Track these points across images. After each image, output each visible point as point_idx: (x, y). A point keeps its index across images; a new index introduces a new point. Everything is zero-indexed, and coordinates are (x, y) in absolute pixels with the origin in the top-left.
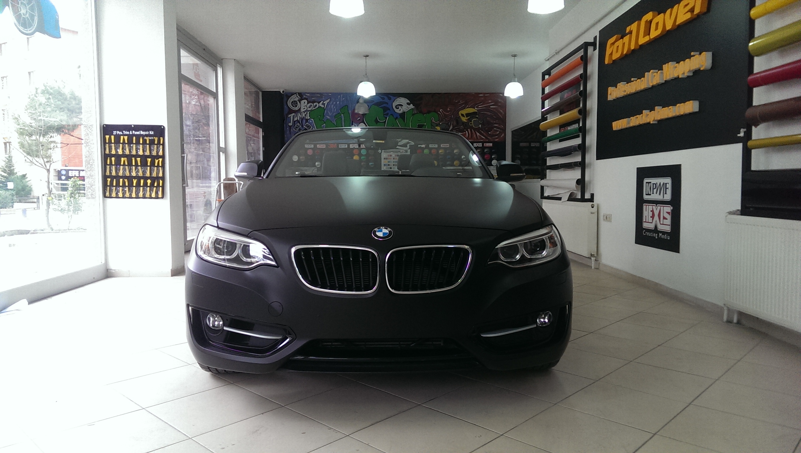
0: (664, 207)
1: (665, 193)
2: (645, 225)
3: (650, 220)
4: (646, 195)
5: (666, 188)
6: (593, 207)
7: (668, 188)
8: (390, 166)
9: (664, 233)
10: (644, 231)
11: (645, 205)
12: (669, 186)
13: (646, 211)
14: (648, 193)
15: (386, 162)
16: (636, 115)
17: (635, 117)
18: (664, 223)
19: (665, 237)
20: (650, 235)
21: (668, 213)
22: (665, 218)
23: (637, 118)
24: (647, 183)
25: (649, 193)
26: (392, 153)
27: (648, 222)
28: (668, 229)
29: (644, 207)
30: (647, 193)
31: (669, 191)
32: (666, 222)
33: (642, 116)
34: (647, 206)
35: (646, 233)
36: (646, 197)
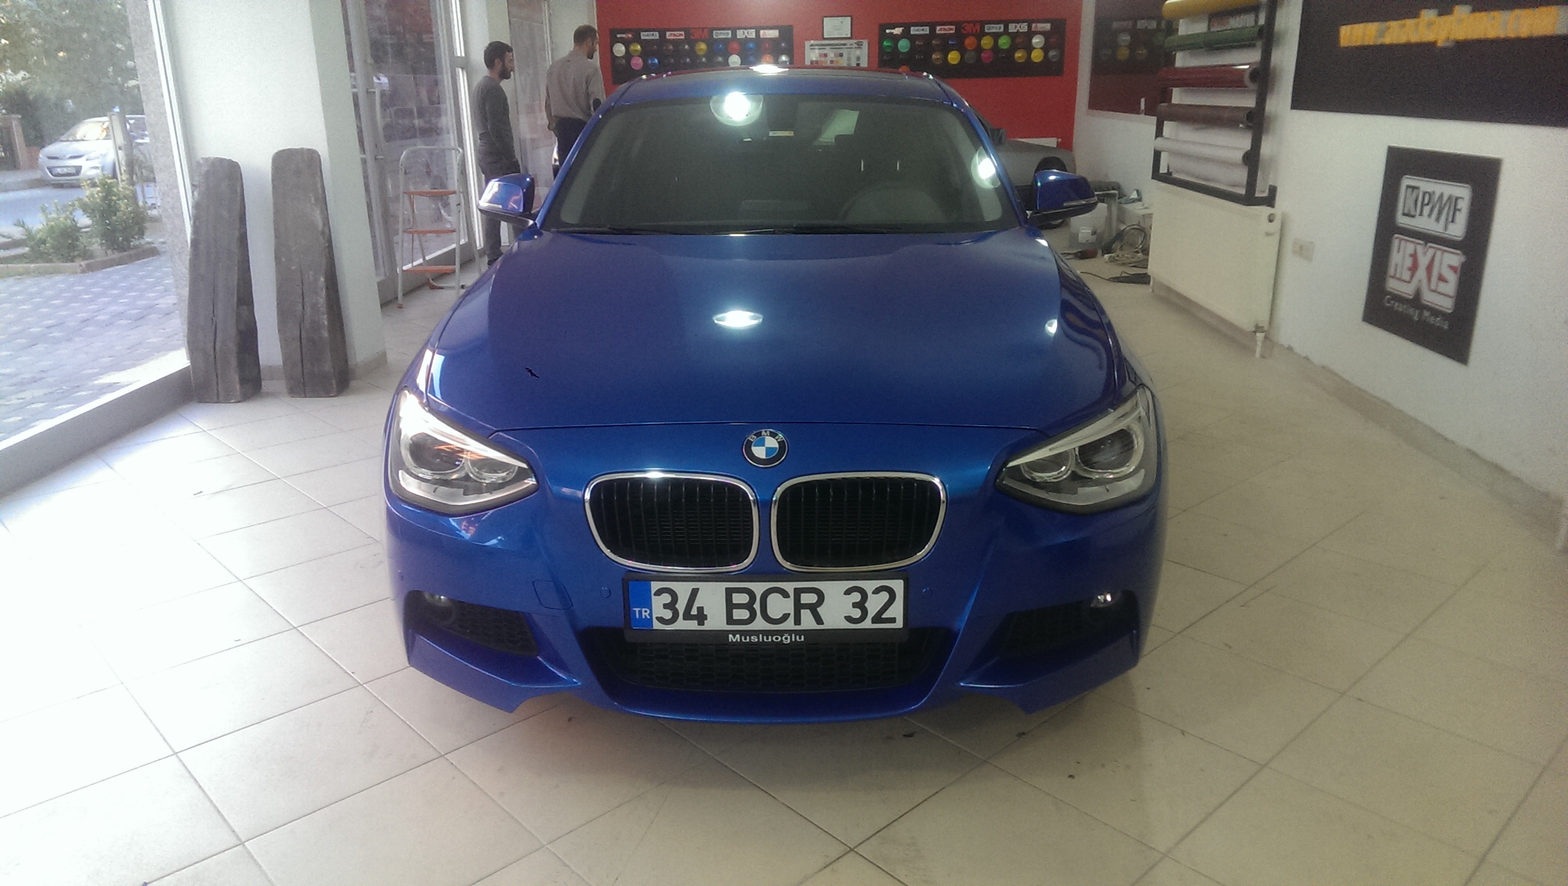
0: (1446, 254)
1: (1450, 219)
2: (1392, 285)
3: (1406, 276)
4: (1404, 214)
5: (1456, 210)
6: (1271, 221)
7: (1460, 210)
9: (1435, 312)
10: (1388, 297)
11: (1396, 238)
12: (1464, 205)
13: (1399, 252)
14: (1409, 211)
16: (1402, 19)
17: (1399, 22)
18: (1439, 290)
19: (1438, 321)
20: (1401, 310)
21: (1451, 267)
22: (1441, 279)
23: (1405, 25)
24: (1408, 187)
25: (1412, 213)
26: (827, 50)
27: (1399, 279)
28: (1446, 304)
29: (1396, 243)
30: (1406, 211)
31: (1462, 218)
32: (1443, 287)
33: (1418, 23)
34: (1403, 243)
35: (1393, 302)
36: (1402, 220)
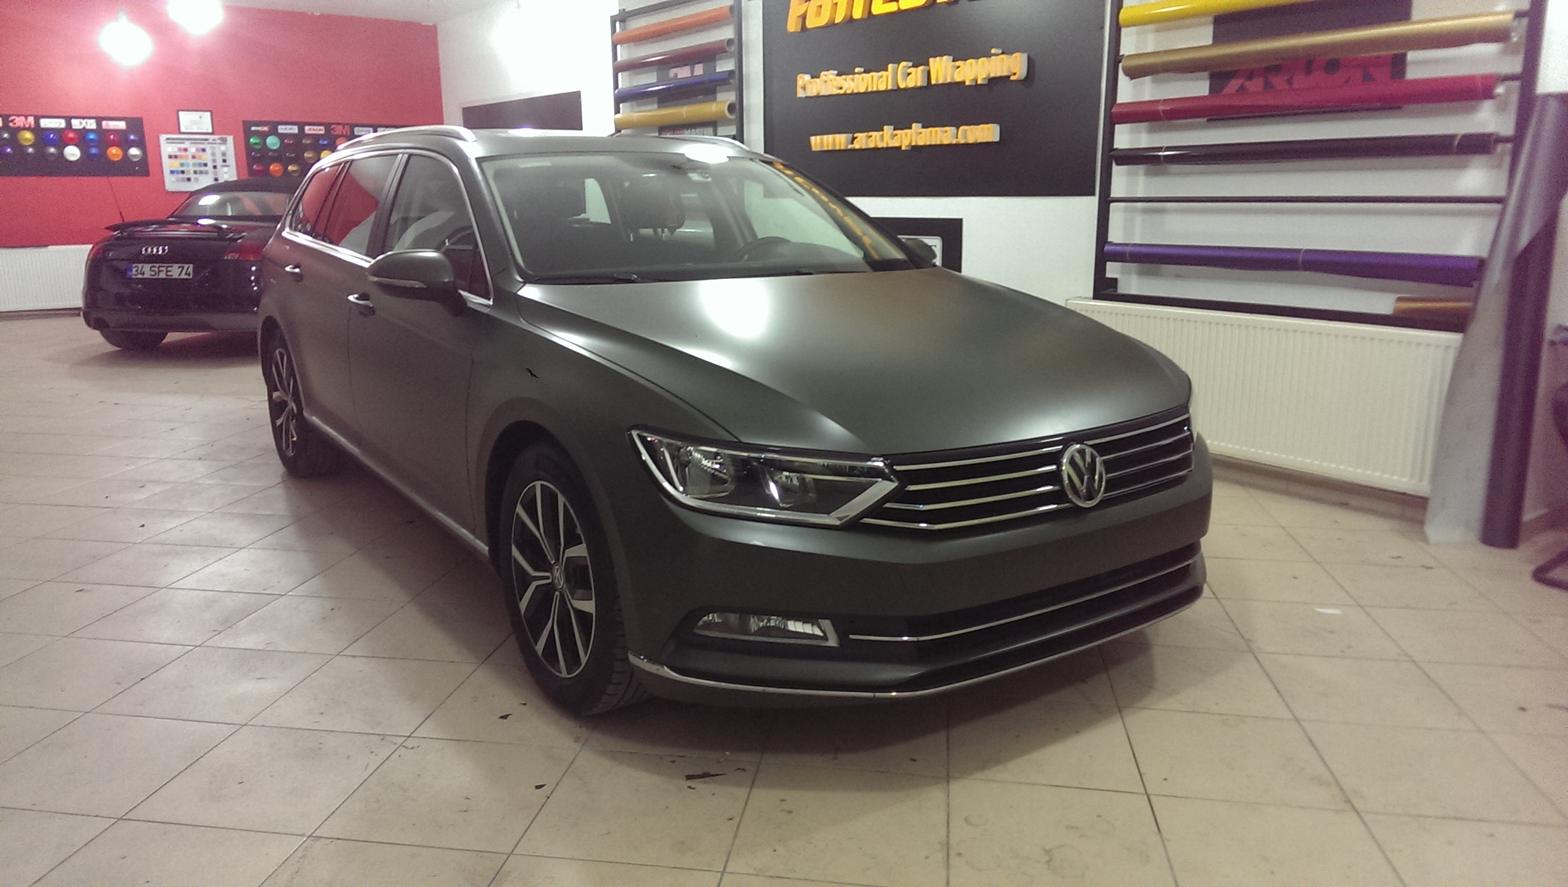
8: (185, 176)
15: (176, 164)
16: (868, 132)
17: (865, 134)
23: (871, 136)
26: (187, 145)
33: (883, 135)
